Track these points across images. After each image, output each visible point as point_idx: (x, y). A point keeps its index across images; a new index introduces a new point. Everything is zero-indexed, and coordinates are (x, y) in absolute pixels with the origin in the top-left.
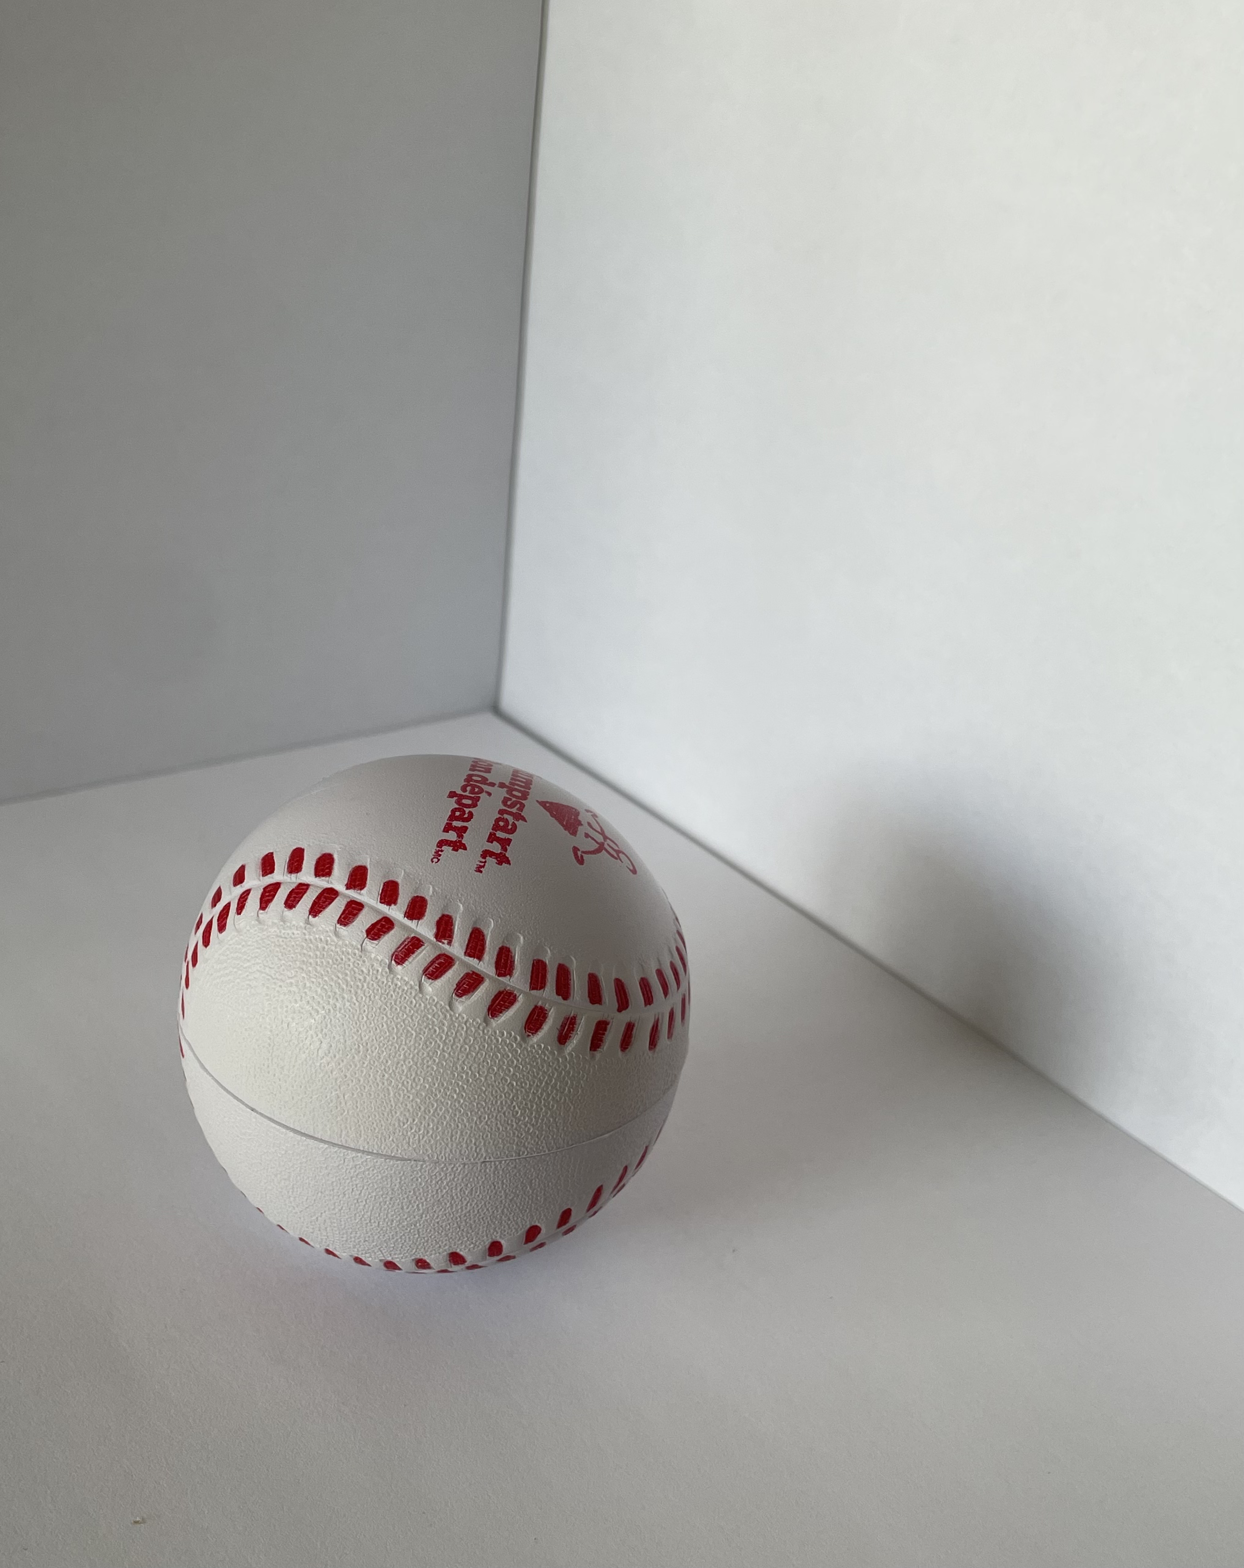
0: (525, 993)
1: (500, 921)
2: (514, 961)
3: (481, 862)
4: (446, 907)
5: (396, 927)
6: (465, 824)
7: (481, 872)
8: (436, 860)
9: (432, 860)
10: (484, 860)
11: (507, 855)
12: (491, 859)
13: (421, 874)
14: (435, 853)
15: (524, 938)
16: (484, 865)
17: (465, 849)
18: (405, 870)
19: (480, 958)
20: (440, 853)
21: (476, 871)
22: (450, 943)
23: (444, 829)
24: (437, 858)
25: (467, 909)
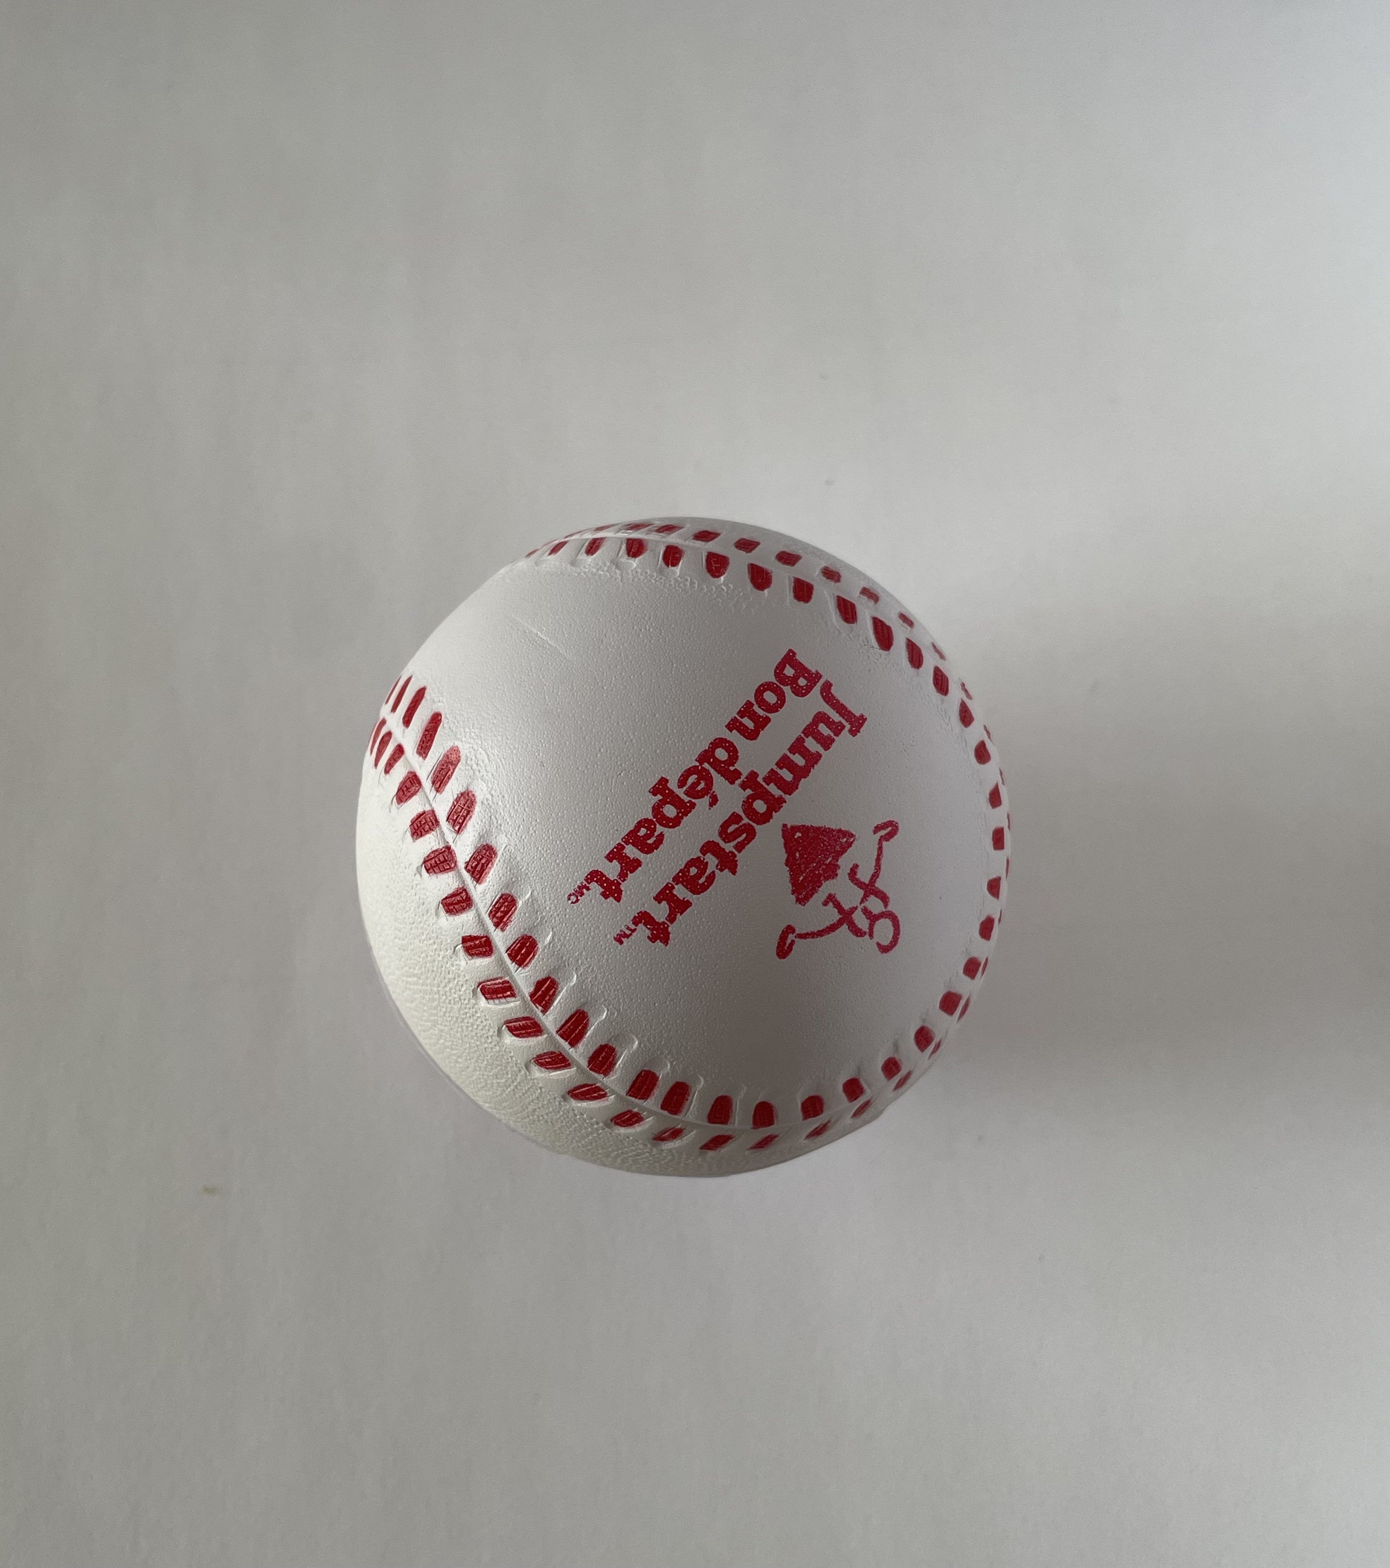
0: (618, 1096)
1: (616, 1015)
2: (616, 1064)
3: (628, 928)
4: (556, 969)
5: (493, 957)
6: (641, 856)
7: (621, 943)
8: (573, 898)
9: (570, 895)
10: (633, 927)
11: (670, 929)
12: (644, 928)
13: (547, 908)
14: (579, 887)
15: (640, 1044)
16: (631, 935)
17: (618, 899)
18: (533, 891)
19: (573, 1043)
20: (585, 891)
21: (615, 939)
22: (544, 1011)
23: (609, 854)
24: (577, 897)
25: (580, 982)
